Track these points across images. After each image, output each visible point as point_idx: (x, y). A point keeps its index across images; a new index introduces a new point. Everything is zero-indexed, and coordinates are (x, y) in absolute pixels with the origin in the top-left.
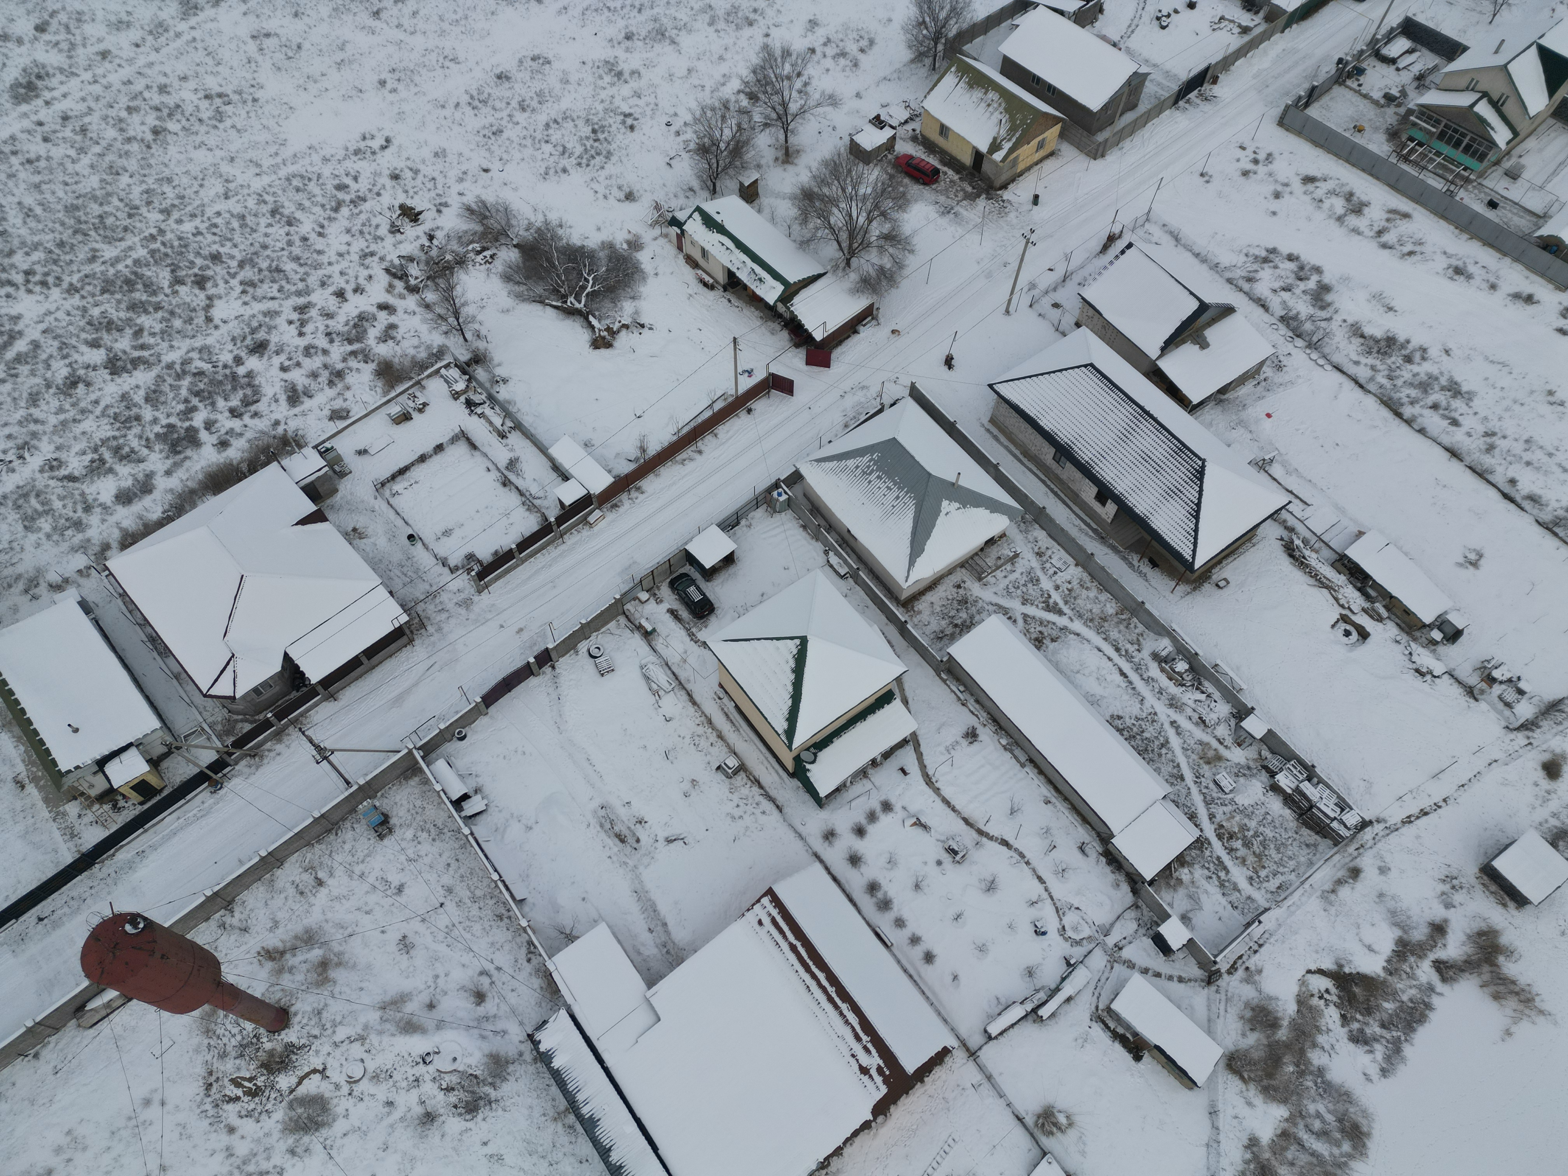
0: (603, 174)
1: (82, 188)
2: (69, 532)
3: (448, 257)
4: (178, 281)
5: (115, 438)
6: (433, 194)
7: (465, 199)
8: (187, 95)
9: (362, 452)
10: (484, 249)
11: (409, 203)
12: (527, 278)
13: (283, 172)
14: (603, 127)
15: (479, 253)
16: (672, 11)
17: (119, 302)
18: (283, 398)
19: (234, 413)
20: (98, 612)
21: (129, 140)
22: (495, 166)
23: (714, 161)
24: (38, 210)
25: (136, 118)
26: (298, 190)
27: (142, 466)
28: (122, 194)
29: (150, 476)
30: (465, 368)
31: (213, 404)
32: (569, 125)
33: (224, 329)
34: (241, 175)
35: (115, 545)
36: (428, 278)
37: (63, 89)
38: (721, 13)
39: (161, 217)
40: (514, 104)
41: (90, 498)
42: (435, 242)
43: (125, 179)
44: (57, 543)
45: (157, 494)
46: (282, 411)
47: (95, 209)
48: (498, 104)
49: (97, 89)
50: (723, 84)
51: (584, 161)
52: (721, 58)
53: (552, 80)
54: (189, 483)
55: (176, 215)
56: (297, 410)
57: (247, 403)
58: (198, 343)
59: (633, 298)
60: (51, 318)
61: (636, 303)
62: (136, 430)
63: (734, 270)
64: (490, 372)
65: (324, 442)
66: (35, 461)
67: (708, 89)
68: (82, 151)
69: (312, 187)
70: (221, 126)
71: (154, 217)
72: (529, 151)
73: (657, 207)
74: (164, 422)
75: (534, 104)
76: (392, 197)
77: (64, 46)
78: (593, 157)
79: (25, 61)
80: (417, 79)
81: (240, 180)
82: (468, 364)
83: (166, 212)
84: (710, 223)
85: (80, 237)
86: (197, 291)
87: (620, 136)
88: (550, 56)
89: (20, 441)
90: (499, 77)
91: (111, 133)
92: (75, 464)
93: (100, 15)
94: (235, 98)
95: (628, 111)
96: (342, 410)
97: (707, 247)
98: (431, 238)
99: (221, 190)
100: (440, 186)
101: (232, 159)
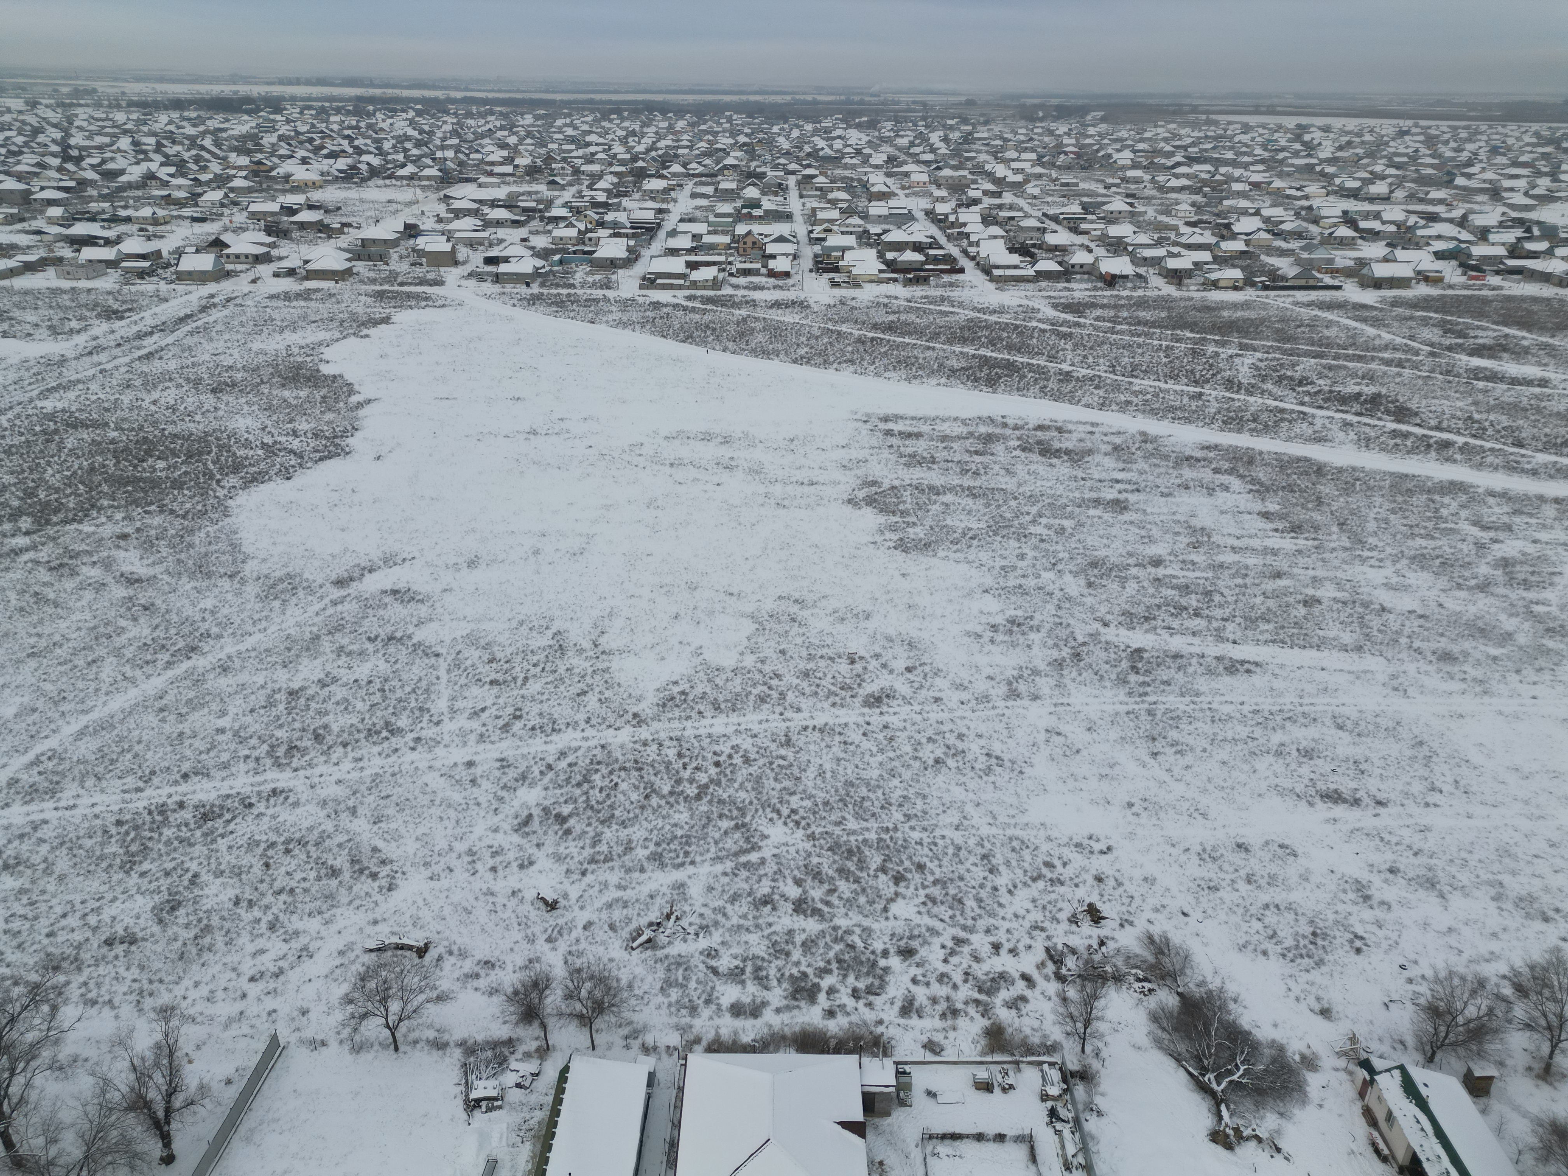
0: (1306, 977)
1: (864, 774)
2: (684, 1012)
3: (1108, 968)
4: (883, 869)
5: (763, 959)
6: (1124, 909)
7: (1151, 928)
8: (974, 748)
9: (931, 1094)
10: (1145, 980)
11: (1099, 905)
12: (1175, 1029)
13: (1010, 832)
14: (1326, 935)
15: (1139, 980)
16: (1453, 870)
17: (835, 862)
18: (898, 1004)
19: (855, 994)
20: (656, 1090)
21: (916, 758)
22: (1196, 915)
23: (1443, 1029)
24: (828, 775)
25: (930, 746)
26: (1013, 850)
27: (765, 993)
28: (887, 791)
29: (764, 1004)
30: (1067, 1076)
31: (845, 976)
32: (1291, 916)
33: (892, 923)
34: (977, 818)
35: (704, 1043)
36: (1079, 976)
37: (897, 709)
38: (1512, 895)
39: (902, 819)
40: (1243, 873)
41: (716, 994)
42: (1104, 949)
43: (896, 782)
44: (671, 1014)
45: (759, 1022)
46: (891, 1014)
47: (863, 792)
48: (1226, 867)
49: (918, 718)
50: (1487, 961)
51: (1290, 955)
52: (1494, 935)
53: (1292, 870)
54: (786, 1029)
55: (913, 822)
56: (902, 1021)
57: (870, 991)
58: (866, 923)
59: (1282, 1115)
60: (784, 849)
61: (1283, 1122)
62: (780, 963)
63: (1422, 1158)
64: (1089, 1093)
65: (906, 1063)
66: (703, 943)
67: (1465, 956)
68: (881, 751)
69: (1026, 854)
70: (985, 778)
71: (898, 816)
72: (1236, 919)
73: (1353, 1039)
74: (803, 968)
75: (1263, 882)
76: (1088, 894)
77: (916, 685)
78: (1302, 956)
79: (887, 684)
80: (1162, 815)
81: (974, 822)
82: (1073, 1074)
83: (908, 817)
84: (1410, 1088)
85: (841, 805)
86: (891, 884)
87: (1341, 952)
88: (1300, 851)
89: (705, 923)
90: (1239, 846)
91: (908, 749)
92: (725, 963)
93: (951, 676)
94: (1007, 764)
95: (1361, 933)
96: (939, 1045)
97: (1396, 1113)
98: (1102, 943)
99: (956, 821)
100: (1134, 905)
101: (978, 805)
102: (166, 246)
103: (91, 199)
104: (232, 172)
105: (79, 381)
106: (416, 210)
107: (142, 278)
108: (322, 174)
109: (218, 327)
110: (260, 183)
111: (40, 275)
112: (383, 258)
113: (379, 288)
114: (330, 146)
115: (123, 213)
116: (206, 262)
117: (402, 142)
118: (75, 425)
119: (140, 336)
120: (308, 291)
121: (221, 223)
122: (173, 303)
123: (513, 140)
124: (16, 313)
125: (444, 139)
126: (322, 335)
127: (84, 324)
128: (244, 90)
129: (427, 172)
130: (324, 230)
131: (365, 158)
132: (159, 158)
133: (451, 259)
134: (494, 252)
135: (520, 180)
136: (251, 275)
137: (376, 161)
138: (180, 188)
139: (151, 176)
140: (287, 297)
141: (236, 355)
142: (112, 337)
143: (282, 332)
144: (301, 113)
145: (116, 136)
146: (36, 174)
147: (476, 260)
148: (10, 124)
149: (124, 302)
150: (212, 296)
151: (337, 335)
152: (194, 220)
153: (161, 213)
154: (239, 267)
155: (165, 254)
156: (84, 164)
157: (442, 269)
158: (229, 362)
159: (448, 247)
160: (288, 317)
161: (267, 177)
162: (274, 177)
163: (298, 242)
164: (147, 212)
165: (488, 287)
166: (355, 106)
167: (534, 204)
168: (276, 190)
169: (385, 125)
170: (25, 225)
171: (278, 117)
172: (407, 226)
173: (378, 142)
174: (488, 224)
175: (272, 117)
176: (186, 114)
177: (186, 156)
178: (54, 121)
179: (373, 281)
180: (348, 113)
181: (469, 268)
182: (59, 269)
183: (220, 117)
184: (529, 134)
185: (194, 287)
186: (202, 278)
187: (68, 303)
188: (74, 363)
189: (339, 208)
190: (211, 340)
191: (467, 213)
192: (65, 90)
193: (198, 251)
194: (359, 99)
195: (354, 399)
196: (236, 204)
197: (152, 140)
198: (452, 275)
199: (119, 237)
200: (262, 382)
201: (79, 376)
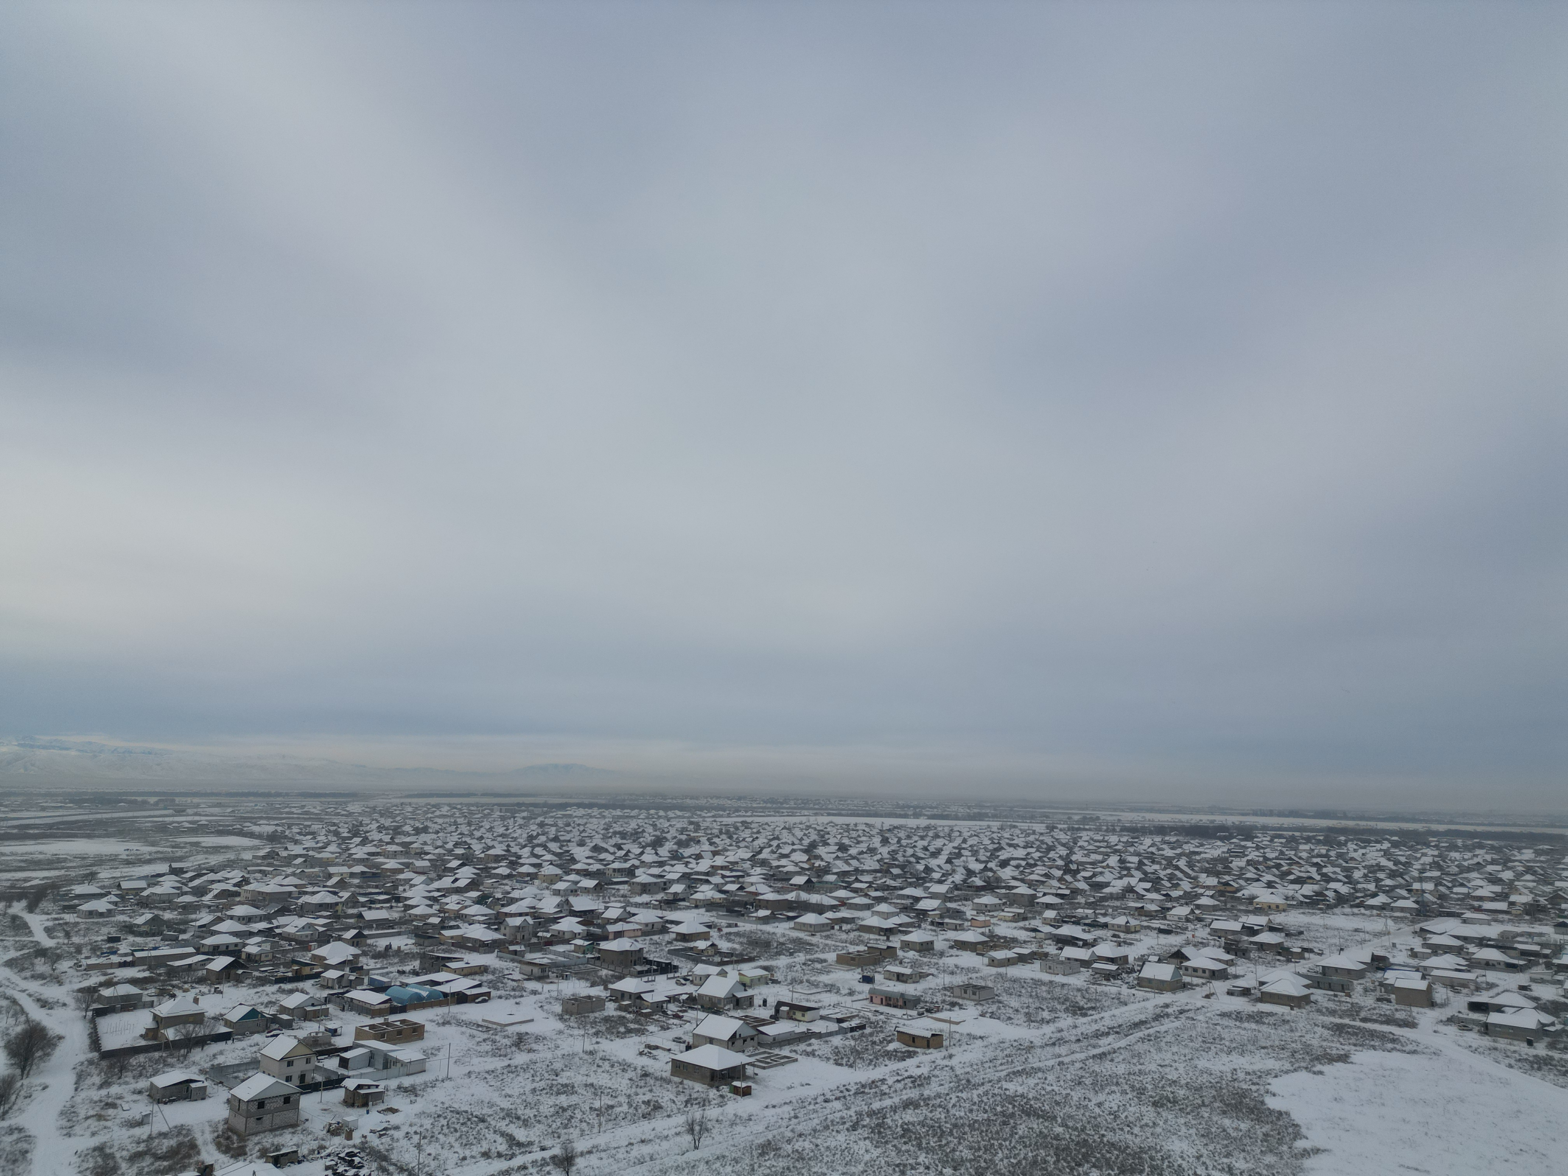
102: (1132, 953)
103: (1079, 905)
104: (1201, 891)
105: (1040, 1069)
106: (1386, 941)
107: (1108, 980)
108: (1287, 898)
109: (1169, 1038)
110: (1225, 902)
111: (1028, 966)
112: (1345, 988)
113: (1338, 1021)
114: (1297, 872)
115: (1102, 920)
116: (1165, 972)
117: (1374, 872)
118: (1029, 1112)
119: (1098, 1035)
120: (1261, 1014)
121: (1184, 937)
122: (1131, 1007)
123: (1507, 875)
124: (1004, 998)
125: (1422, 871)
126: (1271, 1064)
127: (1053, 1015)
128: (1219, 819)
129: (1401, 903)
130: (1283, 953)
131: (1332, 885)
132: (1138, 875)
133: (1426, 999)
134: (1483, 998)
135: (1517, 919)
136: (1205, 990)
137: (1344, 889)
138: (1153, 901)
139: (1130, 889)
140: (1239, 1017)
141: (1181, 1070)
142: (1074, 1031)
143: (1229, 1053)
144: (1271, 841)
145: (1107, 855)
146: (1043, 882)
147: (1459, 1004)
148: (1033, 843)
149: (1089, 1000)
150: (1167, 1006)
151: (1287, 1066)
152: (1161, 931)
153: (1133, 922)
154: (1196, 981)
155: (1131, 960)
156: (1079, 876)
157: (1415, 1010)
158: (1172, 1075)
159: (1422, 985)
160: (1238, 1038)
161: (1233, 898)
162: (1239, 898)
163: (1255, 962)
164: (1121, 920)
165: (1473, 1038)
166: (1326, 837)
167: (1536, 948)
168: (1239, 910)
169: (1357, 855)
170: (1026, 923)
171: (1249, 844)
172: (1375, 958)
173: (1348, 871)
174: (1473, 964)
175: (1243, 843)
176: (1167, 838)
177: (1162, 874)
178: (1064, 841)
179: (1333, 1013)
180: (1319, 842)
181: (1447, 1013)
182: (1044, 963)
183: (1196, 842)
184: (1529, 870)
185: (1151, 995)
186: (1159, 986)
187: (1044, 994)
188: (1039, 1051)
189: (1301, 933)
190: (1160, 1050)
191: (1447, 950)
192: (1076, 818)
193: (1159, 961)
194: (1331, 829)
195: (1300, 1144)
196: (1200, 920)
197: (1136, 859)
198: (1426, 1017)
199: (1095, 940)
200: (1204, 1105)
201: (1041, 1065)
